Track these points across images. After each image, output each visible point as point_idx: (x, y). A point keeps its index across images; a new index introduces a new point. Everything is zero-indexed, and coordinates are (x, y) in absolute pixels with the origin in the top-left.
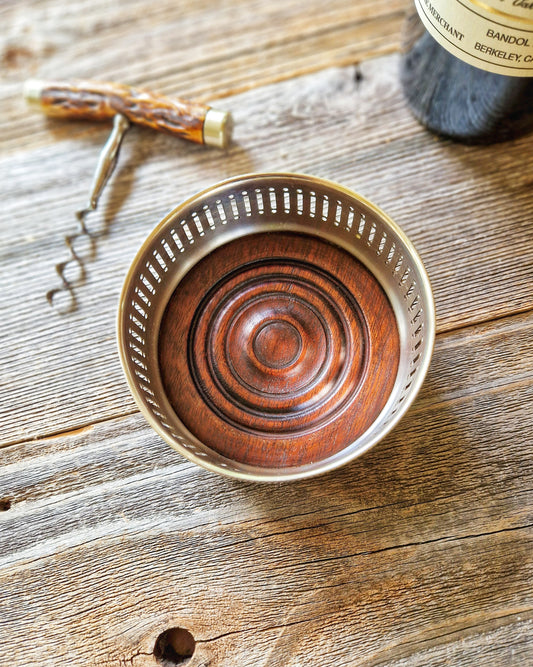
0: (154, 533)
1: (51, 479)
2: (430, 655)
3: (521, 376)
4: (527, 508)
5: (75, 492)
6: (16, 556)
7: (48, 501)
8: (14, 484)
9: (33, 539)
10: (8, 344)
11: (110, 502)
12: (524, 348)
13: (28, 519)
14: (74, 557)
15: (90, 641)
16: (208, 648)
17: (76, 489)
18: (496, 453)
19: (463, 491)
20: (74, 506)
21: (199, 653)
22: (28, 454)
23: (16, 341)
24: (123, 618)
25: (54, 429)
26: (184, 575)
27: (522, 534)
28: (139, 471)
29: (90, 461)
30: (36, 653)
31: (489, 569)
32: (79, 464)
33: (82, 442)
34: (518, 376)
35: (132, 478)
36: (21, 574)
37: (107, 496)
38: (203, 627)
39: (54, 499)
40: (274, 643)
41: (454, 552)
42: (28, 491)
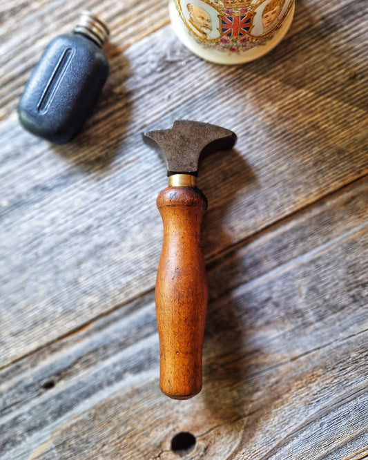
0: (152, 380)
1: (75, 363)
2: (339, 412)
6: (69, 414)
8: (53, 371)
9: (76, 401)
11: (118, 368)
13: (68, 391)
14: (103, 407)
15: (131, 452)
16: (204, 439)
20: (96, 375)
21: (200, 443)
22: (55, 351)
24: (147, 435)
29: (96, 345)
33: (88, 334)
36: (76, 424)
37: (115, 365)
40: (243, 427)
41: (344, 347)
42: (62, 374)
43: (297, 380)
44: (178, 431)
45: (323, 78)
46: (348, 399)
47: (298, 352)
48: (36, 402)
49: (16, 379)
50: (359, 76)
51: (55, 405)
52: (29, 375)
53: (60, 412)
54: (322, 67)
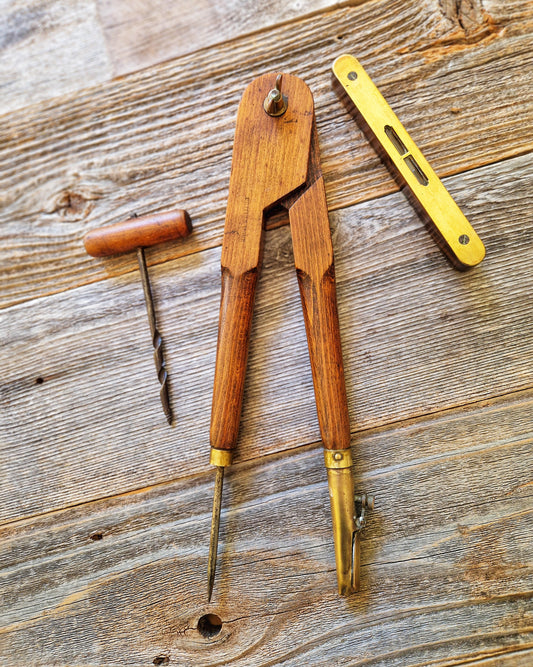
0: (194, 556)
1: (127, 521)
2: (363, 633)
3: (430, 457)
4: (427, 546)
5: (142, 530)
6: (110, 569)
7: (126, 536)
8: (105, 525)
9: (118, 559)
11: (166, 537)
12: (434, 438)
13: (115, 547)
14: (145, 570)
16: (230, 626)
17: (143, 528)
18: (409, 509)
19: (389, 533)
20: (144, 538)
21: (224, 629)
22: (111, 505)
24: (177, 608)
25: (124, 490)
27: (422, 561)
28: (183, 517)
29: (151, 511)
30: (127, 627)
31: (400, 583)
32: (143, 512)
33: (145, 497)
34: (426, 458)
35: (178, 522)
36: (114, 581)
37: (163, 534)
38: (227, 614)
39: (130, 534)
41: (380, 572)
42: (114, 529)
43: (329, 592)
44: (206, 612)
46: (373, 623)
48: (81, 550)
49: (69, 524)
50: (450, 318)
51: (97, 558)
52: (84, 522)
53: (103, 565)
54: (417, 301)
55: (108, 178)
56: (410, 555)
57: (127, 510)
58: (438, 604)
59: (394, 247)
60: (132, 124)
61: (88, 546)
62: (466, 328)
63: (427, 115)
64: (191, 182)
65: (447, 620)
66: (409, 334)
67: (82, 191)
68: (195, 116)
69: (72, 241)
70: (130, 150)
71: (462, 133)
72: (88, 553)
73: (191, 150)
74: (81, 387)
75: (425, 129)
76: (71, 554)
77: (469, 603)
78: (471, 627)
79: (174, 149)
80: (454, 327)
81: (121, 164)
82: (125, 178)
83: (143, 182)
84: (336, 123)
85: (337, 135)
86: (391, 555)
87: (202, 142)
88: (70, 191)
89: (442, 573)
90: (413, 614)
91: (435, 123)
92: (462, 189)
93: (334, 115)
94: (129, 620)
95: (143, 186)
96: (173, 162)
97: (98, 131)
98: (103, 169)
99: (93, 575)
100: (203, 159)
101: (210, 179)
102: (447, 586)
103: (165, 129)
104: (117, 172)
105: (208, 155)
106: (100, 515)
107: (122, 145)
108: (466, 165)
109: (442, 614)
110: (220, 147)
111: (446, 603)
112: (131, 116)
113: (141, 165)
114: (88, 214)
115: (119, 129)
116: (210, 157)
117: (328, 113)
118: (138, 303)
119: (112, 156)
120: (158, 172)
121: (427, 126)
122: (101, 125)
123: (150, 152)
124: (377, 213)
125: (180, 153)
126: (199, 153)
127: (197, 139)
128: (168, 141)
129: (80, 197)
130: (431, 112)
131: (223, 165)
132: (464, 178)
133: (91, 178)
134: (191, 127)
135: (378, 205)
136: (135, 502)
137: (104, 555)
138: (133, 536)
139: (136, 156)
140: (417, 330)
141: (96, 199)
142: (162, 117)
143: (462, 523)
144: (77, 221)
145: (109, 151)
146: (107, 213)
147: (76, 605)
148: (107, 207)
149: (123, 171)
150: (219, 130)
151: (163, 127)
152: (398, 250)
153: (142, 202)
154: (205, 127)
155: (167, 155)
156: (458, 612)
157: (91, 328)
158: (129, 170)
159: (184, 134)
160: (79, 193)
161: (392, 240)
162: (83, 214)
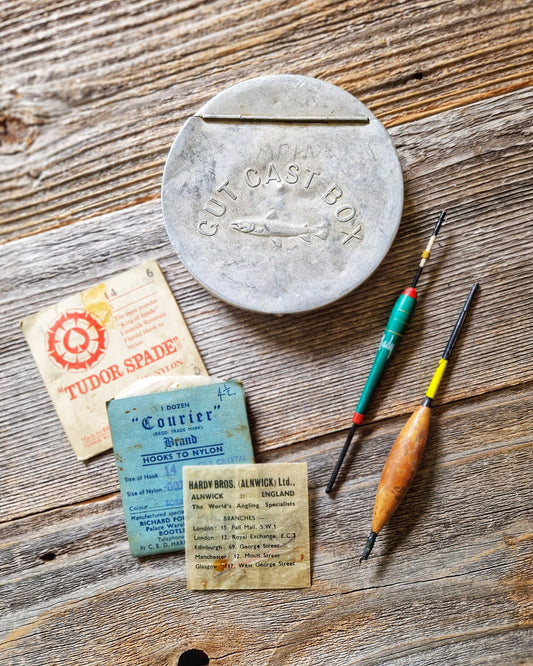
0: (173, 579)
1: (86, 537)
3: (469, 452)
4: (465, 560)
5: (106, 548)
6: (65, 597)
7: (87, 555)
8: (58, 542)
9: (75, 585)
10: (39, 423)
12: (474, 428)
13: (71, 569)
14: (109, 598)
15: (129, 658)
16: (219, 663)
17: (107, 545)
18: (444, 516)
19: (417, 546)
20: (108, 557)
22: (65, 517)
23: (45, 422)
24: (153, 643)
25: (86, 497)
26: (198, 610)
27: (459, 579)
29: (117, 523)
31: (432, 606)
32: (107, 525)
33: (109, 507)
34: (466, 452)
36: (71, 611)
38: (214, 648)
39: (91, 552)
40: (269, 659)
41: (406, 593)
42: (69, 547)
43: (343, 619)
44: (190, 647)
45: (457, 267)
46: (398, 655)
47: (352, 586)
48: (28, 573)
49: (11, 541)
50: (502, 276)
51: (49, 583)
52: (32, 539)
53: (56, 592)
55: (55, 96)
56: (444, 572)
57: (87, 522)
58: (479, 630)
59: (431, 185)
60: (85, 24)
61: (37, 568)
62: (521, 289)
63: (471, 16)
64: (165, 101)
65: (488, 649)
66: (449, 297)
67: (22, 113)
68: (170, 15)
69: (10, 180)
70: (86, 60)
71: (515, 40)
72: (37, 577)
73: (164, 59)
74: (27, 367)
75: (468, 34)
76: (15, 578)
77: (516, 628)
78: (517, 656)
79: (142, 58)
80: (506, 287)
81: (72, 78)
82: (78, 97)
83: (102, 102)
84: (353, 24)
85: (354, 40)
86: (421, 572)
87: (179, 49)
88: (6, 113)
89: (482, 592)
90: (446, 643)
91: (479, 27)
92: (518, 111)
93: (350, 14)
94: (91, 658)
95: (101, 106)
96: (141, 74)
97: (41, 35)
98: (49, 84)
99: (43, 604)
100: (180, 71)
101: (189, 97)
102: (490, 608)
103: (130, 32)
104: (67, 88)
105: (187, 66)
106: (50, 529)
107: (74, 52)
108: (519, 82)
109: (482, 641)
110: (202, 55)
111: (488, 628)
112: (84, 14)
113: (99, 78)
114: (31, 144)
115: (68, 32)
116: (190, 68)
117: (344, 12)
118: (100, 258)
119: (60, 67)
120: (121, 88)
121: (471, 30)
122: (45, 26)
123: (111, 62)
124: (410, 141)
125: (150, 63)
126: (175, 63)
127: (173, 45)
128: (135, 47)
129: (19, 121)
130: (475, 13)
131: (207, 79)
132: (520, 97)
133: (32, 96)
134: (165, 29)
135: (410, 131)
136: (97, 513)
137: (57, 579)
138: (93, 555)
139: (93, 66)
140: (459, 292)
141: (41, 124)
142: (125, 15)
143: (509, 532)
144: (16, 153)
145: (56, 60)
146: (55, 143)
147: (23, 642)
148: (57, 134)
149: (75, 86)
150: (200, 32)
151: (127, 28)
152: (436, 189)
153: (101, 128)
154: (182, 29)
155: (133, 66)
156: (502, 639)
157: (40, 291)
158: (83, 85)
159: (155, 39)
160: (18, 116)
161: (428, 176)
162: (25, 144)
